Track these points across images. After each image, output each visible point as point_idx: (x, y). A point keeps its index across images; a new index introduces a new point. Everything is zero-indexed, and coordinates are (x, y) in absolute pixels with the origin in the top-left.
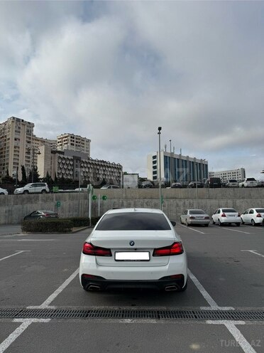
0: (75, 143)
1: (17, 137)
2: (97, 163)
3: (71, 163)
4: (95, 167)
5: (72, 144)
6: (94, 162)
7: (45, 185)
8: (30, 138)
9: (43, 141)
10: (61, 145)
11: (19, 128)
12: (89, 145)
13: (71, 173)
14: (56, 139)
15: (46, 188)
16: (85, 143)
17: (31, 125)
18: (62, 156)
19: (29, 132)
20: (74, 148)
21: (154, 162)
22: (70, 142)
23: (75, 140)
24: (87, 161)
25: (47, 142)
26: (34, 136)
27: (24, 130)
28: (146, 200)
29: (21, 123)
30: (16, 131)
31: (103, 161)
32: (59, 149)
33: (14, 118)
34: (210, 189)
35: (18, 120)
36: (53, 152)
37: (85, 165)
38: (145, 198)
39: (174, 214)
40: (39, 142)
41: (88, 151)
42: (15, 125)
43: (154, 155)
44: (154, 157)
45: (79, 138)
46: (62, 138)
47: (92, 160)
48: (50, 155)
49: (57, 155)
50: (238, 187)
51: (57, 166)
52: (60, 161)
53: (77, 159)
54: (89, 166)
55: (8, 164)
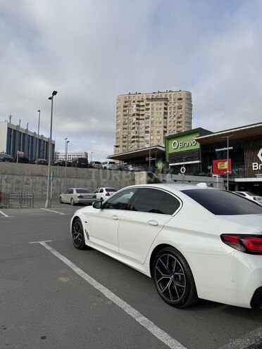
28: (6, 176)
34: (79, 169)
38: (4, 174)
39: (39, 193)
50: (102, 168)
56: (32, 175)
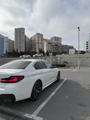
0: (56, 40)
1: (39, 39)
2: (64, 46)
3: (55, 47)
4: (63, 47)
5: (55, 40)
6: (62, 46)
7: (42, 54)
8: (42, 39)
9: (46, 40)
10: (52, 41)
11: (39, 36)
12: (61, 40)
13: (55, 50)
14: (50, 39)
15: (42, 55)
16: (60, 39)
17: (42, 35)
18: (52, 44)
19: (42, 37)
20: (56, 42)
21: (87, 44)
22: (55, 39)
23: (56, 38)
24: (60, 46)
25: (48, 40)
26: (44, 39)
27: (40, 37)
29: (39, 34)
30: (38, 38)
31: (66, 45)
32: (51, 42)
33: (37, 33)
35: (38, 34)
36: (49, 43)
37: (60, 47)
40: (45, 41)
41: (61, 42)
42: (38, 36)
43: (87, 41)
44: (87, 42)
45: (58, 38)
46: (52, 38)
47: (62, 45)
48: (48, 44)
49: (50, 44)
51: (50, 48)
52: (51, 46)
53: (57, 45)
54: (61, 47)
55: (36, 48)
56: (87, 58)
